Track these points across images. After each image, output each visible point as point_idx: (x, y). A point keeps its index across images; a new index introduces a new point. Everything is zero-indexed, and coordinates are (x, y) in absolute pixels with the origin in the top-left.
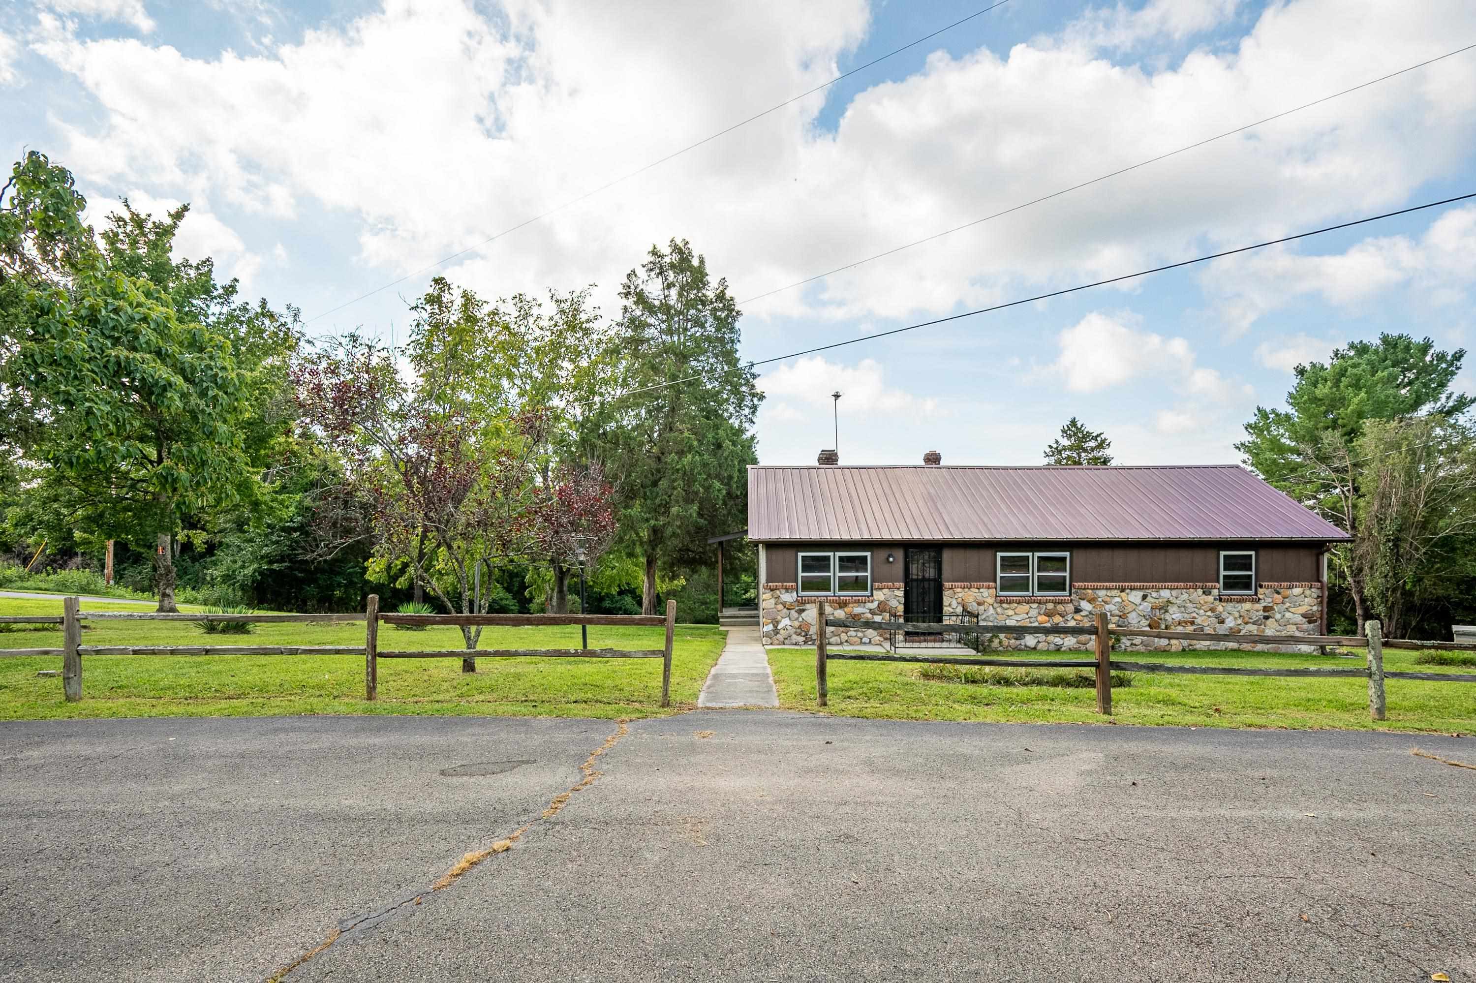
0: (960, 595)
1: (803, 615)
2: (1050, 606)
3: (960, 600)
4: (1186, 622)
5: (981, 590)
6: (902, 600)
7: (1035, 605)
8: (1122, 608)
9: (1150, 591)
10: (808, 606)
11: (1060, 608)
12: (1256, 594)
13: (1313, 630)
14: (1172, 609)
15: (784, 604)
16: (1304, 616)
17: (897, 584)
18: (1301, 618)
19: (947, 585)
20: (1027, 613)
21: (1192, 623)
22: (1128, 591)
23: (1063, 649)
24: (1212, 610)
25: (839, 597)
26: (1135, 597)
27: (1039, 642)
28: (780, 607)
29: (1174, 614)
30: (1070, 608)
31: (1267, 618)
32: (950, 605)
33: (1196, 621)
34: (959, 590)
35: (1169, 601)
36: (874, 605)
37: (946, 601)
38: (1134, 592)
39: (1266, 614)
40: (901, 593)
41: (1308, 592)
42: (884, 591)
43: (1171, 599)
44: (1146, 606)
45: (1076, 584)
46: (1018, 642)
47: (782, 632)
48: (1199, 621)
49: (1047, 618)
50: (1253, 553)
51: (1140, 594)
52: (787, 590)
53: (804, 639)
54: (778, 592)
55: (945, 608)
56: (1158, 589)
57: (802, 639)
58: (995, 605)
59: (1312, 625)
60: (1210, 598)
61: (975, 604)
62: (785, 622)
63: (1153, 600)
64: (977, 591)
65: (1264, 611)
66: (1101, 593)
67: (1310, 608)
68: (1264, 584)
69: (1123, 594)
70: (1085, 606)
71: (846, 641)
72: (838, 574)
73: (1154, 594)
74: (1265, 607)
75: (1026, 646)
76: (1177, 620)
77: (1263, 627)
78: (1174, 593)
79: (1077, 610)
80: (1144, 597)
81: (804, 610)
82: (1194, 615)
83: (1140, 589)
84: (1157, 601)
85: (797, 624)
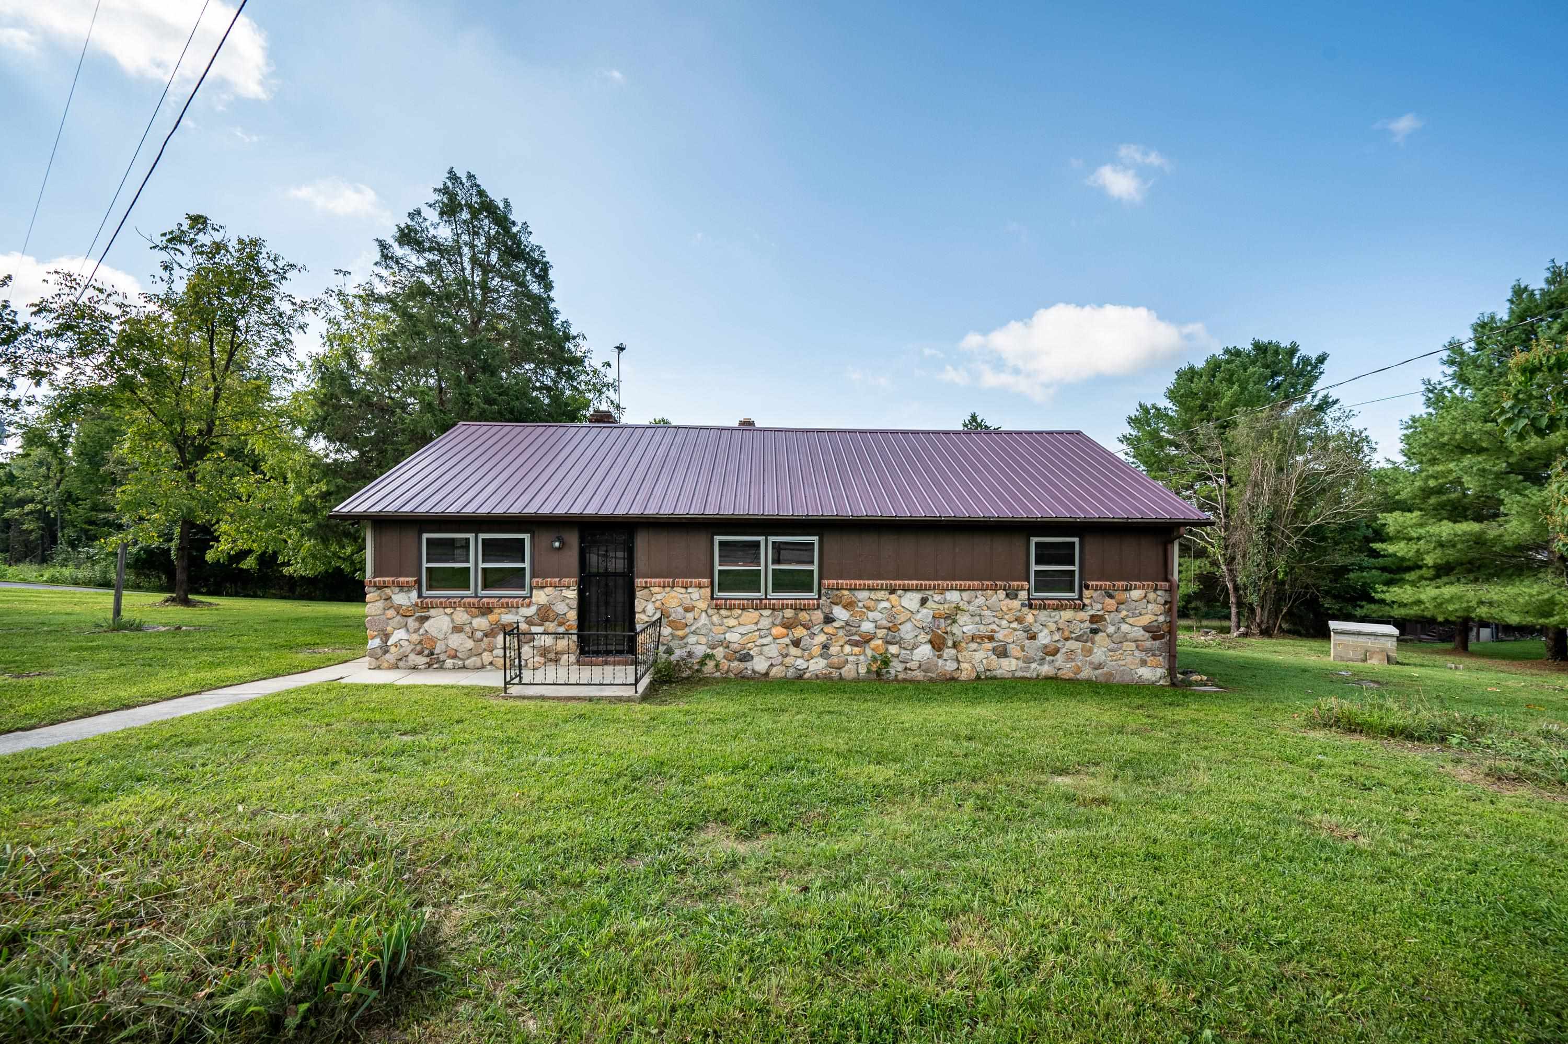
0: (659, 597)
1: (427, 625)
2: (789, 613)
3: (658, 604)
4: (982, 638)
5: (690, 590)
6: (574, 604)
7: (767, 613)
8: (892, 617)
9: (930, 593)
10: (432, 612)
11: (804, 616)
12: (1081, 598)
13: (1159, 649)
14: (962, 619)
15: (398, 609)
16: (1146, 629)
17: (566, 581)
18: (1142, 632)
19: (639, 582)
20: (756, 623)
21: (991, 639)
22: (899, 592)
23: (807, 675)
24: (1019, 620)
25: (482, 597)
26: (911, 600)
27: (772, 665)
28: (391, 613)
29: (966, 626)
30: (818, 616)
31: (1095, 631)
32: (644, 611)
33: (996, 635)
34: (657, 589)
35: (958, 608)
36: (532, 610)
37: (639, 605)
38: (909, 595)
39: (1094, 626)
40: (572, 594)
41: (1152, 596)
42: (546, 590)
43: (961, 604)
44: (925, 614)
45: (826, 582)
46: (742, 665)
47: (393, 649)
48: (999, 636)
49: (785, 631)
50: (1076, 540)
51: (917, 596)
52: (402, 587)
53: (427, 660)
54: (388, 591)
55: (637, 616)
56: (943, 590)
57: (422, 660)
58: (710, 612)
59: (1158, 642)
60: (1016, 604)
61: (680, 610)
62: (399, 635)
63: (935, 606)
64: (683, 590)
65: (1091, 622)
66: (863, 595)
67: (1155, 618)
68: (1090, 583)
69: (893, 597)
70: (840, 613)
71: (491, 663)
72: (482, 565)
73: (937, 598)
74: (1092, 616)
75: (753, 671)
76: (970, 634)
77: (1089, 644)
78: (966, 595)
79: (829, 620)
80: (924, 601)
81: (427, 618)
82: (994, 627)
83: (918, 589)
84: (942, 607)
85: (415, 638)
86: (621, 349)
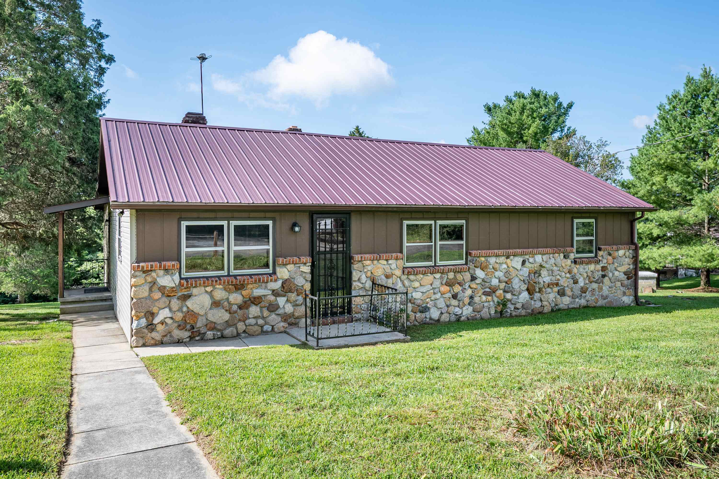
0: (369, 268)
1: (189, 303)
2: (451, 275)
3: (369, 274)
4: (553, 284)
5: (390, 262)
6: (309, 277)
7: (438, 276)
8: (508, 274)
9: (527, 257)
10: (195, 291)
11: (459, 277)
12: (596, 256)
13: (630, 285)
14: (544, 273)
15: (162, 289)
16: (625, 273)
17: (303, 259)
18: (623, 275)
19: (357, 257)
20: (431, 285)
21: (557, 284)
22: (512, 257)
23: (463, 318)
24: (570, 272)
25: (235, 276)
26: (516, 262)
27: (442, 313)
28: (157, 295)
29: (545, 278)
30: (467, 276)
31: (604, 276)
32: (359, 280)
33: (560, 282)
34: (368, 262)
35: (541, 266)
36: (277, 285)
37: (355, 275)
38: (516, 259)
39: (603, 273)
40: (307, 269)
41: (627, 254)
42: (289, 267)
43: (543, 263)
44: (525, 272)
45: (473, 252)
46: (423, 315)
47: (160, 328)
48: (561, 282)
49: (448, 288)
50: (594, 221)
51: (520, 259)
52: (166, 270)
53: (188, 334)
54: (154, 274)
55: (354, 284)
56: (533, 255)
57: (185, 335)
58: (404, 277)
59: (630, 281)
60: (569, 262)
61: (383, 277)
62: (164, 314)
63: (530, 265)
64: (385, 262)
65: (602, 271)
66: (492, 260)
67: (629, 266)
68: (602, 247)
69: (508, 261)
70: (480, 273)
71: (244, 331)
72: (234, 248)
73: (531, 260)
74: (602, 267)
75: (431, 319)
76: (547, 282)
77: (601, 284)
78: (545, 257)
79: (473, 278)
80: (524, 263)
81: (189, 296)
82: (558, 277)
83: (521, 255)
84: (533, 266)
85: (179, 316)
86: (203, 58)
